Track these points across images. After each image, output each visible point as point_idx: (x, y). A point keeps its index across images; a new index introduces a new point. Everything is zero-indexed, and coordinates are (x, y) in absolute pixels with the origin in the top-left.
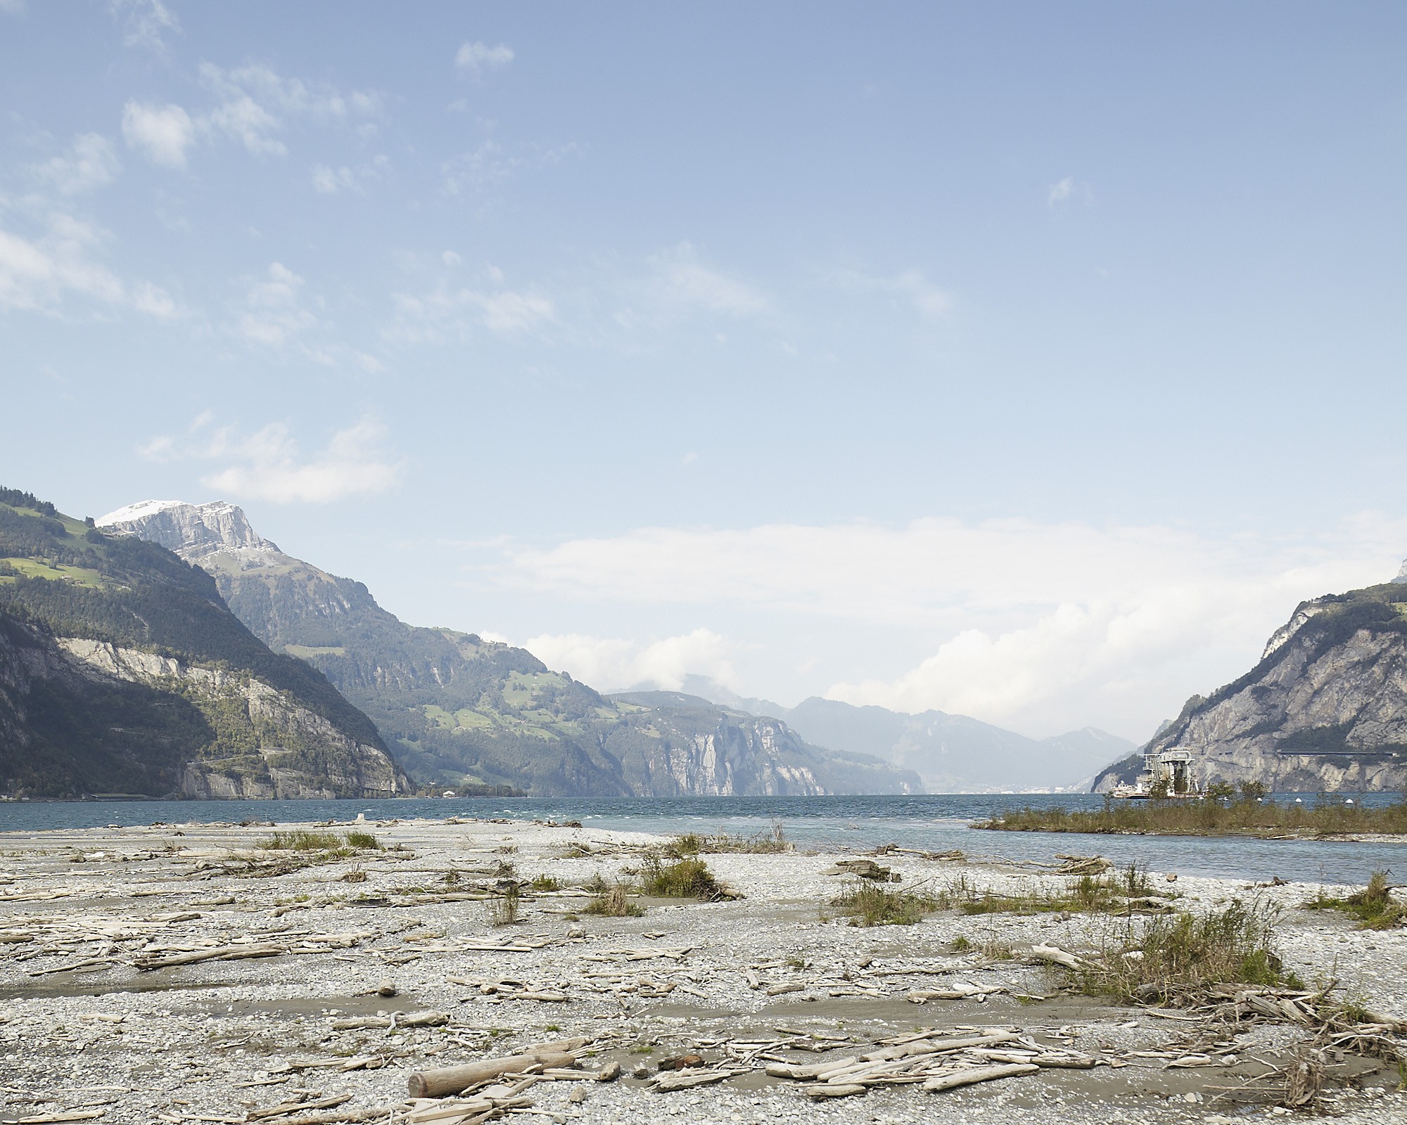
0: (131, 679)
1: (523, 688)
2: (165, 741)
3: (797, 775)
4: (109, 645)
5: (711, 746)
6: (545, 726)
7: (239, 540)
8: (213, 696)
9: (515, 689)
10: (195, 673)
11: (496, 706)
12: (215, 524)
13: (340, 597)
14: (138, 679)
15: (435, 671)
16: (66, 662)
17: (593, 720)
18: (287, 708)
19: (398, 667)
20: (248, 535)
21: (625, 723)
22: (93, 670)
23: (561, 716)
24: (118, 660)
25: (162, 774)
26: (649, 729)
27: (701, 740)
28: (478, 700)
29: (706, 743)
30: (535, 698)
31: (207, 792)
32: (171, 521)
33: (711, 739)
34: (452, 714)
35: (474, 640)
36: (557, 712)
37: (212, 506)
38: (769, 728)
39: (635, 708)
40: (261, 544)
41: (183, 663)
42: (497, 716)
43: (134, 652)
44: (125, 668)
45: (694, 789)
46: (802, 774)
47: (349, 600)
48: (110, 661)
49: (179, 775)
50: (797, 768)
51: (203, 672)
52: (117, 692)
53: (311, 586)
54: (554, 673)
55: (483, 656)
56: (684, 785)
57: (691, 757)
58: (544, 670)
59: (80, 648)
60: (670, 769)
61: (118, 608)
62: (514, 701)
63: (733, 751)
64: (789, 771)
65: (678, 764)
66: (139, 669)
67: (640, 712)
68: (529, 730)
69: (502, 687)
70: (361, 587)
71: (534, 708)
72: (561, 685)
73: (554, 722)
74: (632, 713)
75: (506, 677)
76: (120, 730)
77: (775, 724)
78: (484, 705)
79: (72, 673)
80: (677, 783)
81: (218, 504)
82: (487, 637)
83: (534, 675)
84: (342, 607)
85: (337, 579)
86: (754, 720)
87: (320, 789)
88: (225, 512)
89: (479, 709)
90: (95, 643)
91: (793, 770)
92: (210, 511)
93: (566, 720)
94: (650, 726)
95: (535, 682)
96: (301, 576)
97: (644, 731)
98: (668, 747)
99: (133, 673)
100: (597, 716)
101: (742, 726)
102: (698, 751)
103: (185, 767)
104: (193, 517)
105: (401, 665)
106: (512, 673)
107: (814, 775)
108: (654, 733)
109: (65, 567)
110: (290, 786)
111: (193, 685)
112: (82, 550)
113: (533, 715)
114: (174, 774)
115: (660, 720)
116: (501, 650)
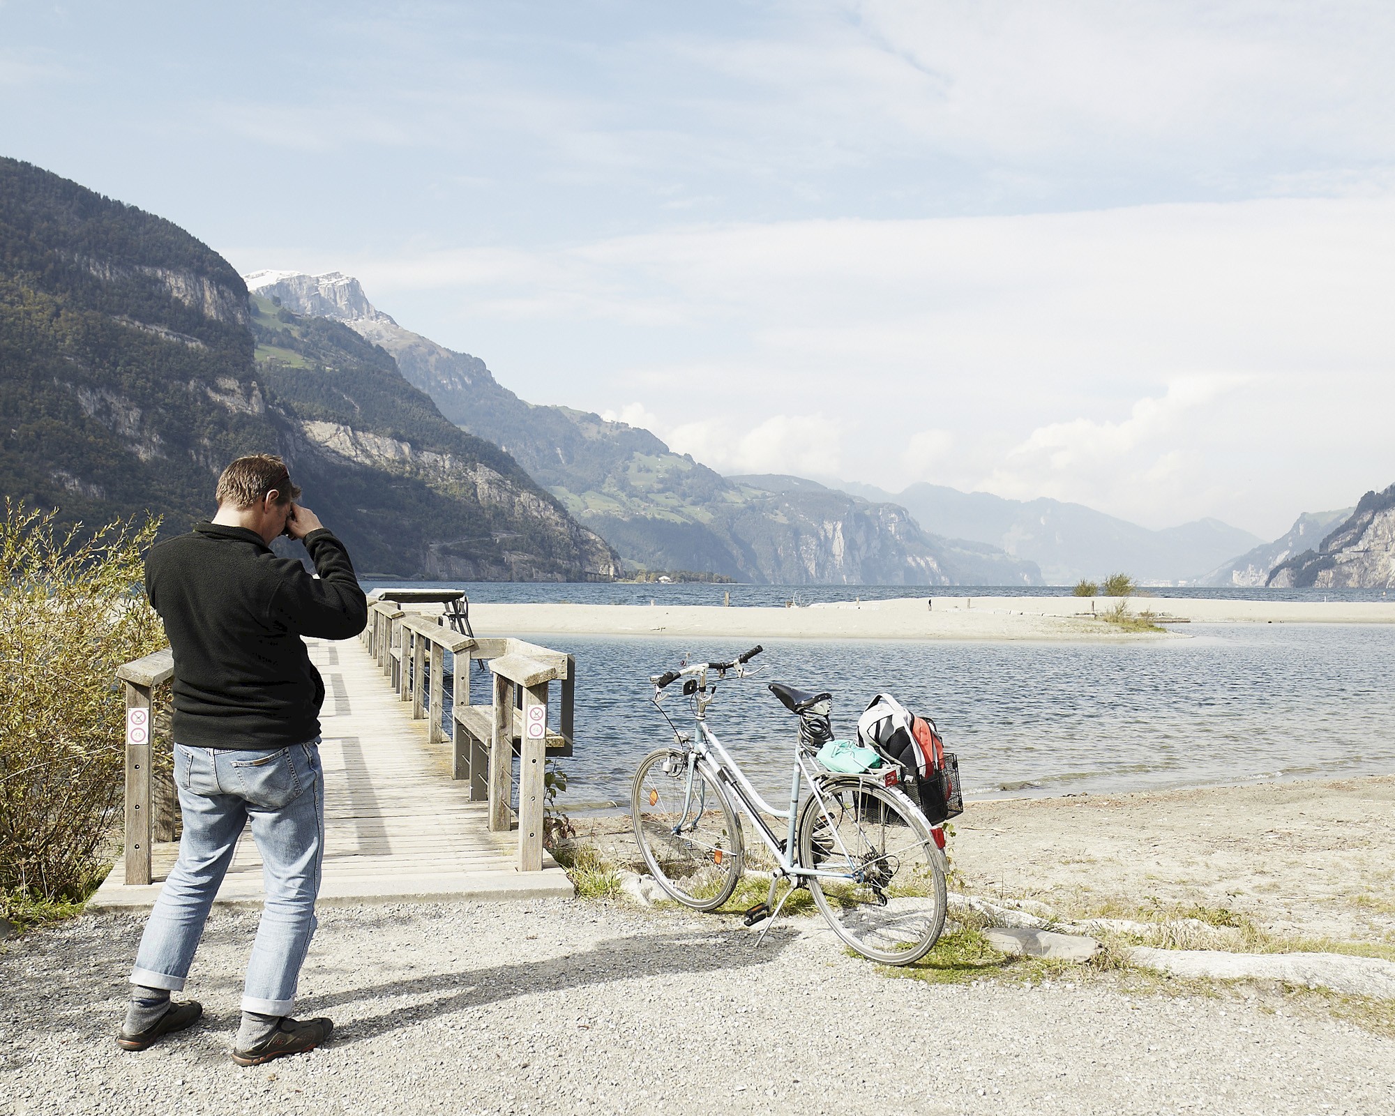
0: (368, 462)
1: (648, 471)
2: (406, 523)
3: (923, 563)
4: (349, 428)
5: (839, 534)
6: (674, 510)
7: (355, 312)
8: (443, 480)
9: (640, 470)
10: (427, 457)
11: (622, 489)
12: (332, 296)
13: (461, 372)
14: (375, 462)
15: (559, 451)
16: (309, 444)
17: (720, 505)
18: (512, 493)
19: (523, 446)
20: (365, 306)
21: (752, 508)
22: (334, 452)
23: (689, 500)
24: (356, 443)
25: (408, 555)
26: (776, 515)
27: (828, 526)
28: (603, 482)
29: (835, 530)
30: (661, 481)
31: (448, 574)
32: (288, 291)
33: (839, 525)
34: (579, 496)
35: (594, 419)
36: (684, 496)
37: (328, 277)
38: (893, 515)
39: (759, 493)
40: (377, 317)
41: (416, 447)
42: (625, 499)
43: (371, 436)
44: (363, 451)
45: (823, 577)
46: (927, 563)
47: (470, 376)
48: (349, 444)
49: (422, 556)
50: (922, 558)
51: (433, 456)
52: (356, 473)
53: (433, 359)
54: (677, 455)
55: (605, 436)
56: (813, 572)
57: (820, 545)
58: (665, 450)
59: (322, 432)
60: (800, 557)
61: (329, 390)
62: (639, 483)
63: (860, 538)
64: (915, 560)
65: (806, 551)
66: (375, 452)
67: (764, 496)
68: (659, 514)
69: (626, 469)
70: (480, 363)
71: (660, 491)
72: (686, 467)
73: (682, 506)
74: (757, 497)
75: (630, 458)
76: (365, 511)
77: (900, 511)
78: (610, 487)
79: (314, 455)
80: (806, 571)
81: (335, 275)
82: (607, 417)
83: (658, 456)
84: (464, 384)
85: (454, 354)
86: (877, 507)
87: (551, 572)
88: (341, 283)
89: (605, 491)
90: (336, 426)
91: (918, 559)
92: (326, 282)
93: (694, 504)
94: (777, 512)
95: (660, 465)
96: (423, 349)
97: (772, 517)
98: (797, 533)
99: (369, 456)
100: (724, 500)
101: (868, 513)
102: (826, 536)
103: (426, 548)
104: (310, 288)
105: (525, 445)
106: (636, 454)
107: (939, 565)
108: (782, 519)
109: (267, 348)
110: (524, 569)
111: (424, 468)
112: (279, 330)
113: (660, 498)
114: (417, 555)
115: (787, 505)
116: (623, 430)
